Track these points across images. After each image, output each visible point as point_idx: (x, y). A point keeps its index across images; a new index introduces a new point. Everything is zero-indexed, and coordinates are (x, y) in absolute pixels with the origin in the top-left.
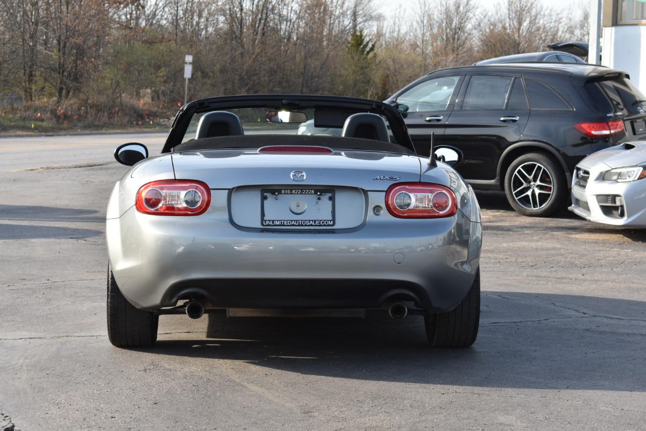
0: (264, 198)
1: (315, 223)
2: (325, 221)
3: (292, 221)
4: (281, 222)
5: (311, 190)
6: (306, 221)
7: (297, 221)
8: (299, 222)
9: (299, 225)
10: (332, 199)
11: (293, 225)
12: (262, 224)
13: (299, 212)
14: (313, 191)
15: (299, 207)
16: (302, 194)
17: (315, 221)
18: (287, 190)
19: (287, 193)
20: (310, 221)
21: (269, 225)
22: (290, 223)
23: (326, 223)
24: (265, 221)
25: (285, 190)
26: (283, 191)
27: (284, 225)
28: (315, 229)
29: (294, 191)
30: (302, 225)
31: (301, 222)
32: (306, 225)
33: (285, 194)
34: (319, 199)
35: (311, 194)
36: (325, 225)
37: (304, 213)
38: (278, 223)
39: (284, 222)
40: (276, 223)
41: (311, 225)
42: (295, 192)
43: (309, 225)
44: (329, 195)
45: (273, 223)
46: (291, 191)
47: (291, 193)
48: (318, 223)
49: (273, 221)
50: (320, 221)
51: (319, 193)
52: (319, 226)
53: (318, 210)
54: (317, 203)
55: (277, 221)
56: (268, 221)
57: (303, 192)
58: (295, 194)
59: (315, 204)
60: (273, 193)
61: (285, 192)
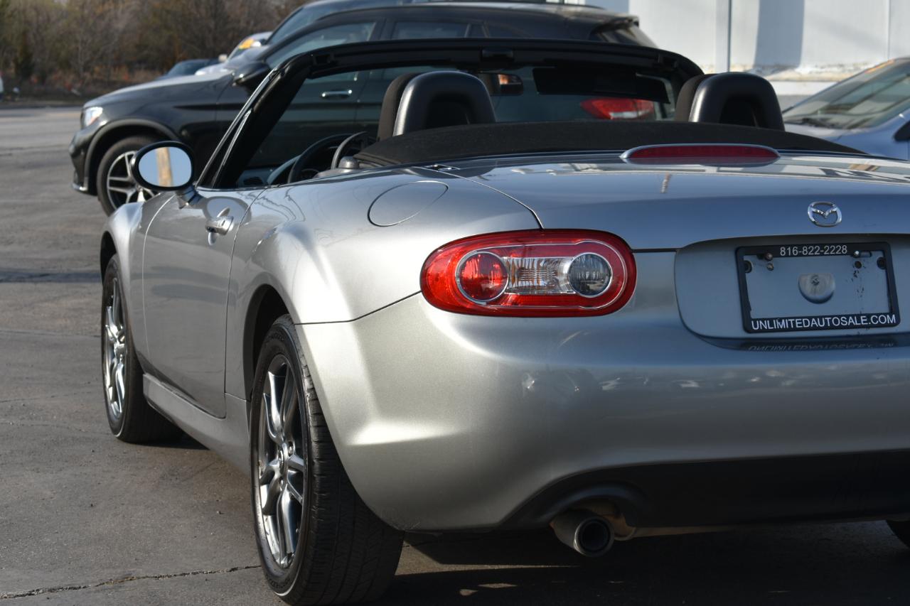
0: (743, 269)
1: (859, 321)
2: (878, 315)
3: (810, 318)
4: (789, 322)
5: (841, 245)
6: (840, 317)
7: (821, 317)
8: (826, 321)
9: (826, 328)
10: (885, 264)
11: (815, 328)
12: (747, 328)
13: (819, 296)
14: (845, 248)
15: (818, 286)
16: (822, 254)
17: (858, 316)
18: (792, 246)
19: (792, 256)
20: (848, 317)
21: (764, 330)
22: (806, 323)
23: (883, 319)
24: (755, 320)
25: (786, 246)
26: (783, 250)
27: (795, 329)
28: (858, 336)
29: (805, 249)
30: (832, 328)
31: (830, 320)
32: (841, 327)
33: (787, 256)
34: (858, 265)
35: (842, 254)
36: (879, 326)
37: (832, 299)
38: (783, 324)
39: (794, 322)
40: (777, 324)
41: (852, 326)
42: (809, 250)
43: (847, 327)
44: (878, 255)
45: (772, 325)
46: (798, 250)
47: (800, 255)
48: (864, 322)
49: (771, 320)
50: (868, 316)
51: (857, 253)
52: (867, 327)
53: (860, 291)
54: (856, 276)
55: (780, 320)
56: (761, 322)
57: (825, 250)
58: (808, 255)
59: (852, 276)
60: (762, 256)
61: (787, 252)
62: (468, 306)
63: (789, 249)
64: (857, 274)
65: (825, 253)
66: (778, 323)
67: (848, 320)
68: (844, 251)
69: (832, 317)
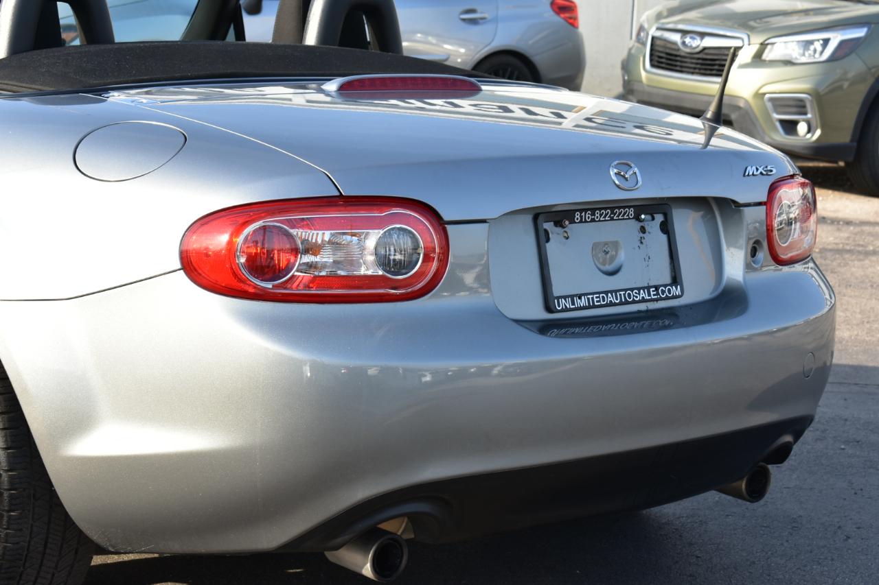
0: (542, 239)
1: (649, 294)
2: (665, 286)
3: (606, 293)
4: (588, 299)
5: (629, 209)
6: (632, 290)
7: (616, 292)
8: (620, 295)
9: (621, 303)
10: (666, 228)
11: (611, 304)
12: (549, 308)
14: (631, 212)
16: (612, 219)
17: (648, 288)
18: (586, 213)
19: (586, 222)
20: (639, 290)
21: (566, 310)
22: (603, 299)
23: (669, 290)
24: (558, 298)
26: (577, 215)
27: (595, 307)
28: (647, 311)
29: (597, 213)
30: (627, 303)
31: (624, 295)
32: (634, 302)
33: (581, 222)
34: (643, 230)
35: (629, 218)
36: (667, 298)
38: (583, 302)
39: (593, 299)
41: (643, 301)
42: (601, 215)
43: (639, 302)
44: (659, 218)
45: (573, 304)
46: (592, 215)
47: (593, 220)
48: (654, 295)
49: (572, 297)
50: (657, 288)
51: (643, 216)
52: (657, 300)
53: (647, 258)
54: (642, 243)
55: (580, 298)
56: (563, 300)
57: (615, 214)
58: (599, 221)
59: (639, 244)
60: (559, 224)
61: (581, 217)
62: (251, 290)
63: (583, 214)
64: (643, 241)
65: (615, 218)
66: (579, 301)
67: (639, 294)
68: (631, 215)
69: (626, 290)
